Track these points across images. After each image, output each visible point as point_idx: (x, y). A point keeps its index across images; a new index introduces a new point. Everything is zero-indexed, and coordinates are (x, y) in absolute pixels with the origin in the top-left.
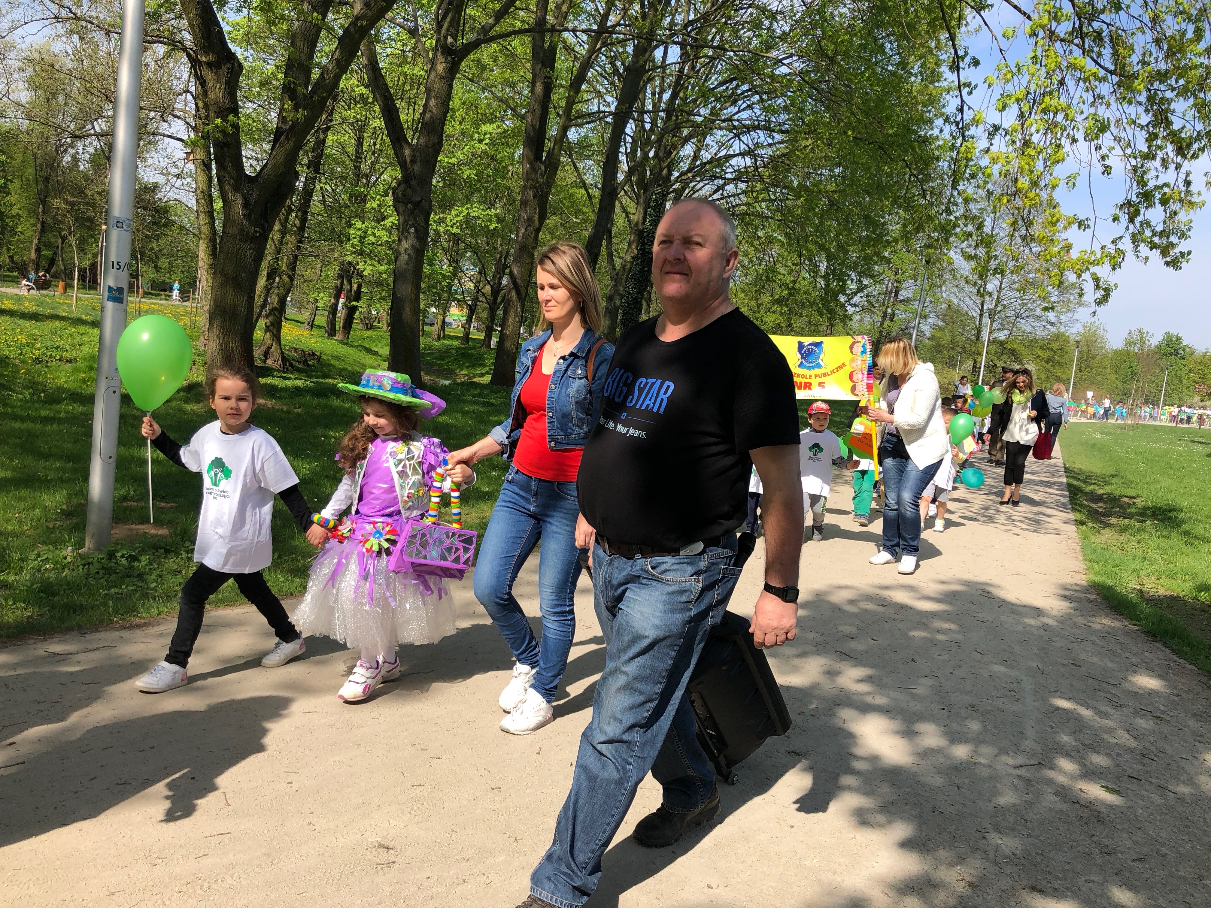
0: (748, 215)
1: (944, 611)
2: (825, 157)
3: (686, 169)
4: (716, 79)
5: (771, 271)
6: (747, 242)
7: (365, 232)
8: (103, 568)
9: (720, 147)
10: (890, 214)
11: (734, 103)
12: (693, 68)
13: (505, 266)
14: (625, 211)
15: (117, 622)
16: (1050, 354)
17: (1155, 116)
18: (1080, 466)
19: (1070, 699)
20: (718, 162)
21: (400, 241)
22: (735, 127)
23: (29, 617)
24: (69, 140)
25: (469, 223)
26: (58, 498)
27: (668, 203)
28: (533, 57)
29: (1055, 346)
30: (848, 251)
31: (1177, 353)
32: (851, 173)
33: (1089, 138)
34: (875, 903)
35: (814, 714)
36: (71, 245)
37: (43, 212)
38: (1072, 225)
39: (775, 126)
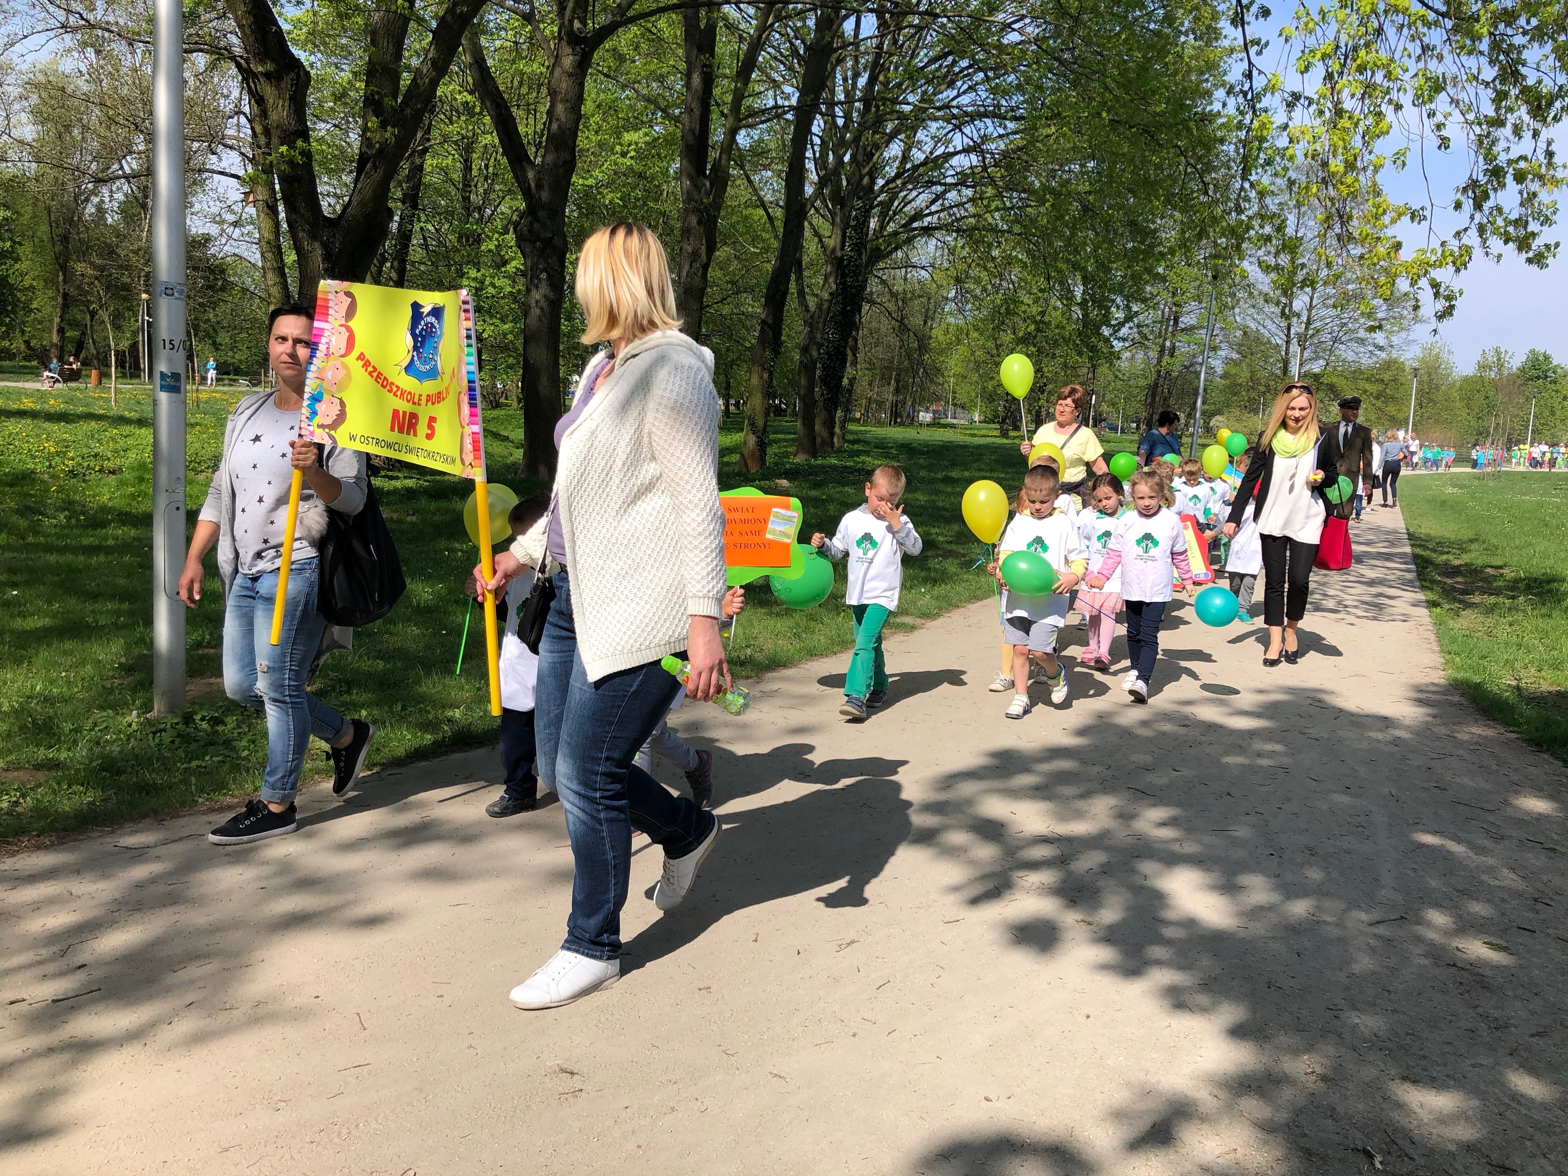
0: (978, 229)
1: (1264, 729)
2: (1073, 148)
3: (893, 174)
4: (926, 55)
5: (1012, 302)
6: (979, 265)
7: (483, 283)
8: (179, 735)
9: (936, 143)
10: (1162, 218)
11: (951, 84)
12: (895, 41)
14: (817, 234)
15: (202, 803)
16: (1381, 387)
17: (1502, 68)
18: (1428, 531)
19: (1435, 833)
20: (936, 162)
21: (528, 290)
22: (954, 117)
23: (89, 803)
24: (90, 186)
26: (114, 650)
27: (872, 220)
28: (686, 40)
29: (1387, 377)
30: (1111, 269)
31: (1546, 377)
32: (1109, 168)
33: (1419, 100)
34: (1202, 1109)
35: (1106, 870)
36: (103, 322)
37: (64, 281)
38: (1403, 218)
39: (1006, 112)
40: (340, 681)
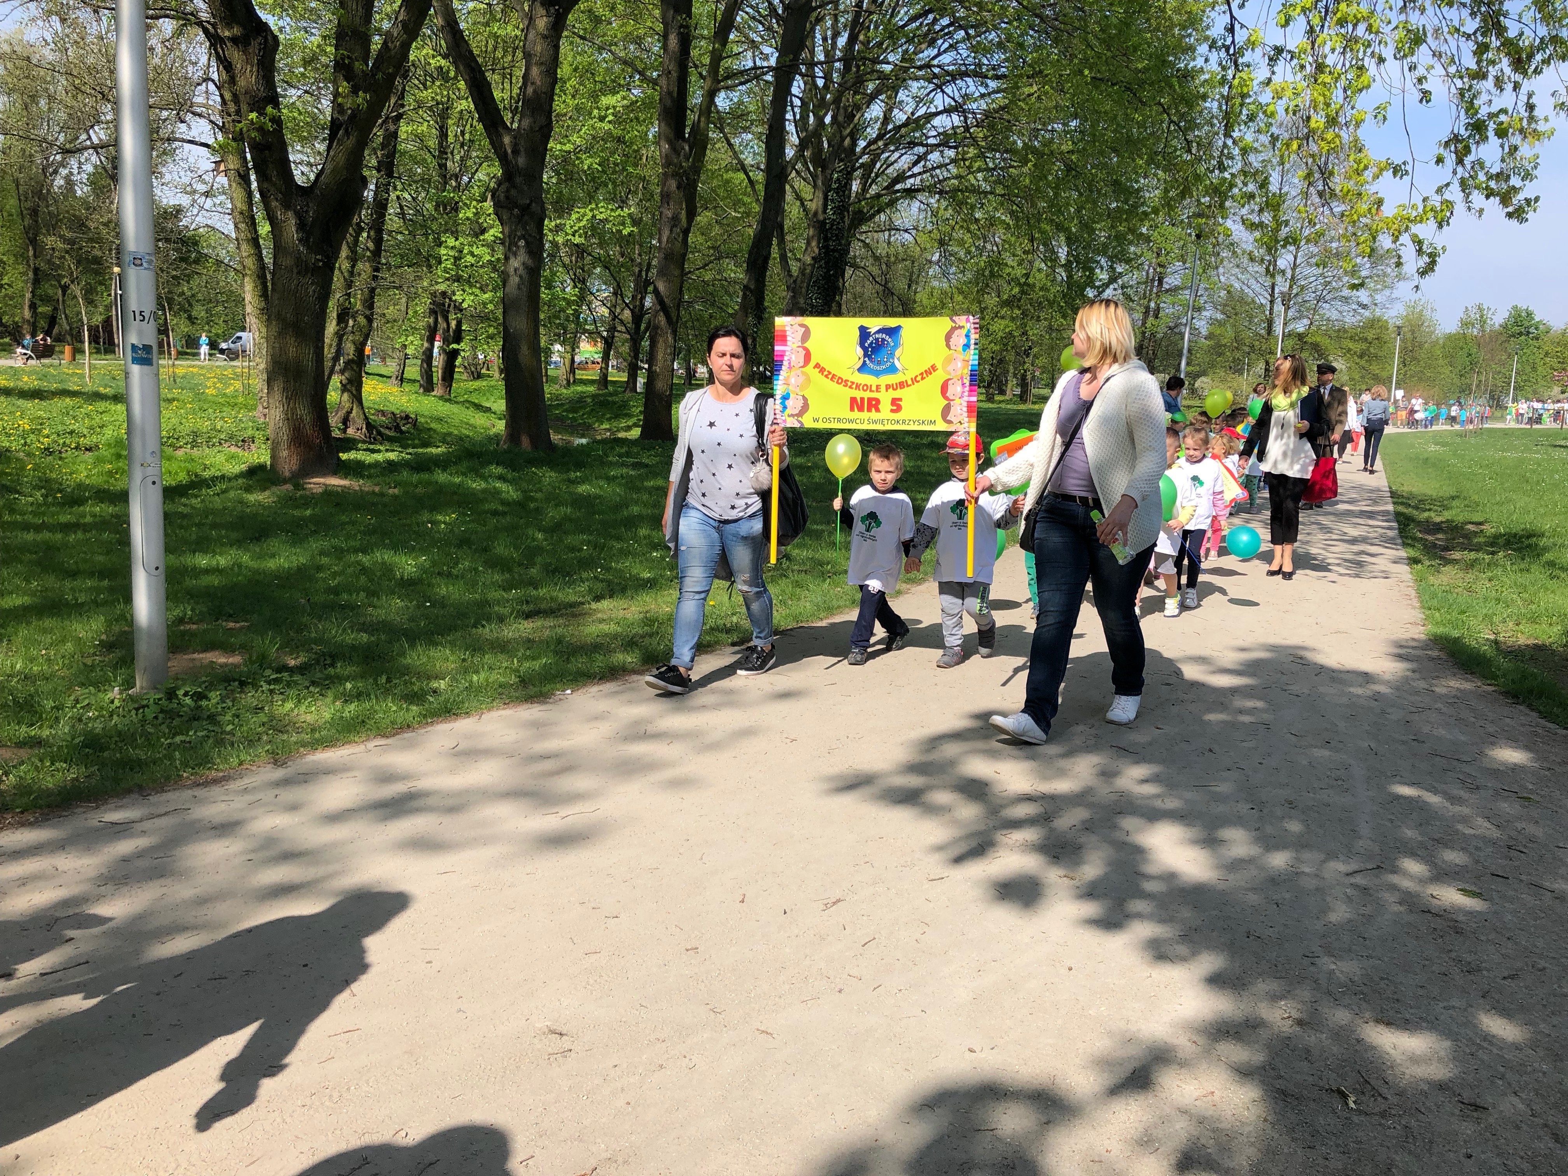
0: (961, 191)
1: (1247, 686)
2: (1056, 107)
3: (874, 136)
4: (906, 13)
5: (996, 263)
6: (962, 227)
7: (461, 252)
8: (162, 711)
9: (918, 103)
10: (1146, 177)
11: (932, 43)
13: (647, 283)
14: (798, 197)
15: (188, 778)
16: (1364, 346)
17: (1484, 20)
18: (1410, 488)
19: (1412, 784)
20: (916, 123)
21: (507, 258)
22: (935, 76)
23: (73, 779)
24: (58, 157)
25: (595, 228)
26: (94, 627)
27: (854, 183)
29: (1370, 336)
30: (1094, 230)
31: (1529, 333)
32: (1092, 126)
33: (1400, 54)
34: (1180, 1055)
35: (1088, 827)
36: (75, 297)
37: (35, 256)
38: (1385, 173)
39: (988, 70)
40: (324, 654)
